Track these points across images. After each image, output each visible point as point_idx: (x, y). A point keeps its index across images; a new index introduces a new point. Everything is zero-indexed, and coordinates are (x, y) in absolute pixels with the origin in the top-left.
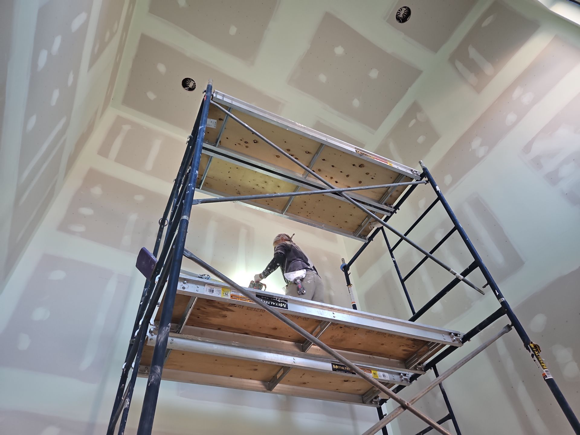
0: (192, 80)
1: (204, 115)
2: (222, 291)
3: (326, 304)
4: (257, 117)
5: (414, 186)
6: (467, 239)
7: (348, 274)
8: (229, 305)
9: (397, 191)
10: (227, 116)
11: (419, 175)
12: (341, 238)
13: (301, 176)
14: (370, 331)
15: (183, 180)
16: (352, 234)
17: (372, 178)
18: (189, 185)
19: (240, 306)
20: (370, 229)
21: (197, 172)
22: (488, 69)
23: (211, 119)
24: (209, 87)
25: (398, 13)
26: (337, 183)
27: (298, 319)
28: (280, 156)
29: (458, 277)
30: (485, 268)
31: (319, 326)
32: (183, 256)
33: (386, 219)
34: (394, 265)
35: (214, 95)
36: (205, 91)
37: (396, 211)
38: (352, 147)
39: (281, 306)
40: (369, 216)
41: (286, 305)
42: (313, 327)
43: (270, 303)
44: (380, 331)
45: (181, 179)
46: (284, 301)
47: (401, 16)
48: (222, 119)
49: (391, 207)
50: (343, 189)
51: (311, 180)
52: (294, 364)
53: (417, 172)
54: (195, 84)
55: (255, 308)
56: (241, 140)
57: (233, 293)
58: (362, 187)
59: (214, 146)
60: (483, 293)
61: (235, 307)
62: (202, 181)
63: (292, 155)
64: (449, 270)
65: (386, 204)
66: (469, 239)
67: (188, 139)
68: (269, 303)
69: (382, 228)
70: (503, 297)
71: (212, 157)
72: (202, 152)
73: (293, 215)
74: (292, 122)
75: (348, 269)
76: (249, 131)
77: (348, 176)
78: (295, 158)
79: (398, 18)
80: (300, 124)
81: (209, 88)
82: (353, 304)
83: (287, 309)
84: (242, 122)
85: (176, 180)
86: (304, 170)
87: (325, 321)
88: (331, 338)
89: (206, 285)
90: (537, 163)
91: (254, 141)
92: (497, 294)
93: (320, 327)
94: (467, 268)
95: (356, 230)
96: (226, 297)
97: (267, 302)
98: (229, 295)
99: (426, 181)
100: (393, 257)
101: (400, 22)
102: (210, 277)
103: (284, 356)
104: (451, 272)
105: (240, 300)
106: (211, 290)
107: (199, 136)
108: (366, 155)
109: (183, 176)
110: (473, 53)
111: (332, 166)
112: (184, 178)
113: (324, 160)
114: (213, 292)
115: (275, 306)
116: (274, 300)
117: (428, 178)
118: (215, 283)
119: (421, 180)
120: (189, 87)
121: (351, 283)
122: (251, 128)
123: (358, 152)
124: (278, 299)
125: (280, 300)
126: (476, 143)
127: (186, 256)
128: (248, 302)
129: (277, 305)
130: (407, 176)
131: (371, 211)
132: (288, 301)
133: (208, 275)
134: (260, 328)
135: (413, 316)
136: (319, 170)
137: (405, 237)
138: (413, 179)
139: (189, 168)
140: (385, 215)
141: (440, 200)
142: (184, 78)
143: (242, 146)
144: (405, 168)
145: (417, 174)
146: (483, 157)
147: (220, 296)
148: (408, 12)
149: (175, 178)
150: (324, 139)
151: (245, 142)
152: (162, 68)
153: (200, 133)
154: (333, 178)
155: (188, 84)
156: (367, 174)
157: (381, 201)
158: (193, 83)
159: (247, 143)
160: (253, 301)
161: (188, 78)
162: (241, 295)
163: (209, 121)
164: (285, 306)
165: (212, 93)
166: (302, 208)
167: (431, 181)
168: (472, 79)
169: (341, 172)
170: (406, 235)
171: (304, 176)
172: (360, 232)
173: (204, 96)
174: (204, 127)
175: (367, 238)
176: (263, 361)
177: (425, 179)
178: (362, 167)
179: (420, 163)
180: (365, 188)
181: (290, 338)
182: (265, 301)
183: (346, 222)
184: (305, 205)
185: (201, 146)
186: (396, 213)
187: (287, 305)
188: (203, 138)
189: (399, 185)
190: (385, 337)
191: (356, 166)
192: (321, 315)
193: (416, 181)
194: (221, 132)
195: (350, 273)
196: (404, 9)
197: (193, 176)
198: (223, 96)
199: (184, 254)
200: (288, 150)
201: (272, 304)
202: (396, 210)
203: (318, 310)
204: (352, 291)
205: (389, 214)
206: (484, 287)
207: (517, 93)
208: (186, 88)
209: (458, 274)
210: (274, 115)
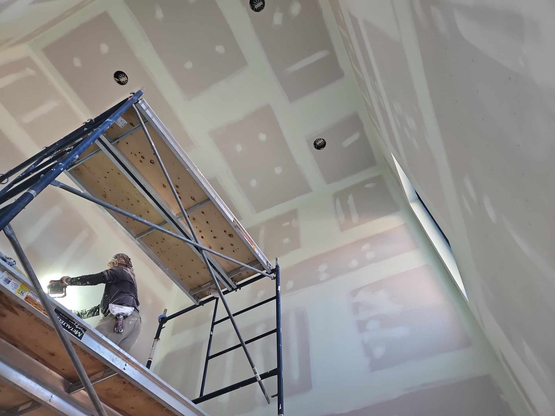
0: (127, 77)
1: (119, 112)
2: (19, 288)
3: (124, 351)
4: (167, 143)
5: (262, 276)
6: (280, 345)
7: (163, 327)
8: (18, 305)
9: (247, 272)
10: (140, 125)
11: (271, 269)
12: (176, 288)
13: (175, 214)
14: (151, 398)
15: (55, 153)
16: (188, 290)
17: (234, 251)
18: (60, 164)
19: (29, 312)
20: (207, 294)
21: (77, 156)
22: (355, 218)
23: (123, 119)
24: (139, 92)
25: (317, 140)
26: (202, 239)
27: (84, 354)
28: (166, 186)
29: (257, 378)
30: (282, 378)
31: (103, 372)
32: (2, 231)
33: (225, 293)
34: (209, 338)
35: (140, 102)
36: (133, 94)
37: (237, 290)
38: (232, 216)
39: (76, 333)
40: (213, 281)
41: (81, 334)
42: (95, 370)
43: (66, 325)
44: (160, 402)
45: (54, 151)
46: (82, 330)
47: (318, 144)
48: (133, 125)
49: (235, 284)
50: (206, 248)
51: (182, 223)
52: (48, 402)
53: (270, 265)
54: (127, 81)
55: (45, 323)
56: (139, 153)
57: (30, 294)
58: (222, 255)
59: (109, 142)
60: (269, 402)
61: (23, 310)
62: (75, 164)
63: (177, 192)
64: (253, 366)
65: (232, 279)
66: (281, 345)
67: (88, 120)
68: (64, 324)
69: (217, 299)
70: (283, 414)
71: (101, 149)
72: (95, 142)
73: (145, 245)
74: (195, 167)
75: (165, 322)
76: (152, 150)
77: (215, 237)
78: (179, 197)
79: (315, 144)
80: (200, 172)
81: (139, 94)
82: (149, 360)
83: (81, 339)
84: (151, 139)
85: (47, 149)
86: (181, 211)
87: (112, 370)
88: (107, 390)
89: (6, 271)
90: (356, 308)
91: (151, 160)
92: (280, 408)
93: (103, 374)
94: (268, 372)
95: (195, 289)
96: (19, 296)
97: (63, 322)
98: (25, 295)
99: (274, 277)
100: (212, 330)
101: (315, 147)
102: (15, 264)
103: (43, 388)
104: (253, 370)
105: (34, 306)
106: (8, 280)
107: (101, 127)
108: (240, 228)
109: (58, 149)
110: (351, 200)
111: (207, 222)
112: (57, 152)
113: (203, 212)
114: (8, 284)
115: (69, 330)
116: (73, 323)
117: (276, 275)
118: (18, 274)
119: (270, 274)
120: (119, 79)
121: (159, 338)
122: (155, 149)
123: (235, 223)
124: (76, 324)
125: (79, 326)
126: (323, 268)
127: (6, 232)
128: (42, 313)
129: (72, 330)
130: (261, 265)
131: (217, 279)
132: (86, 331)
133: (15, 261)
134: (36, 346)
135: (199, 397)
136: (194, 219)
137: (232, 316)
138: (265, 270)
139: (71, 147)
140: (226, 288)
141: (276, 299)
142: (120, 71)
143: (137, 158)
144: (264, 257)
145: (270, 268)
146: (323, 281)
147: (13, 291)
148: (323, 145)
149: (48, 146)
150: (214, 196)
151: (142, 157)
152: (104, 48)
153: (104, 124)
154: (202, 232)
155: (121, 77)
156: (232, 245)
157: (230, 274)
158: (126, 79)
159: (143, 158)
160: (48, 315)
161: (123, 73)
162: (38, 301)
163: (120, 119)
164: (79, 336)
165: (139, 99)
166: (157, 243)
167: (277, 278)
168: (342, 218)
169: (212, 231)
170: (234, 315)
171: (177, 216)
172: (196, 293)
173: (130, 97)
174: (112, 122)
175: (199, 301)
176: (15, 385)
177: (273, 275)
178: (231, 237)
179: (277, 260)
180: (223, 257)
181: (63, 371)
182: (61, 320)
183: (190, 277)
184: (162, 242)
185: (98, 136)
186: (236, 291)
187: (83, 335)
188: (105, 131)
189: (252, 269)
190: (162, 411)
191: (226, 234)
192: (112, 361)
193: (266, 273)
194: (126, 134)
195: (165, 327)
196: (322, 141)
197: (71, 158)
198: (148, 108)
199: (5, 228)
200: (177, 187)
201: (67, 326)
202: (237, 288)
203: (112, 354)
204: (156, 346)
205: (230, 289)
206: (273, 397)
207: (365, 247)
208: (116, 79)
209: (258, 375)
210: (183, 151)
